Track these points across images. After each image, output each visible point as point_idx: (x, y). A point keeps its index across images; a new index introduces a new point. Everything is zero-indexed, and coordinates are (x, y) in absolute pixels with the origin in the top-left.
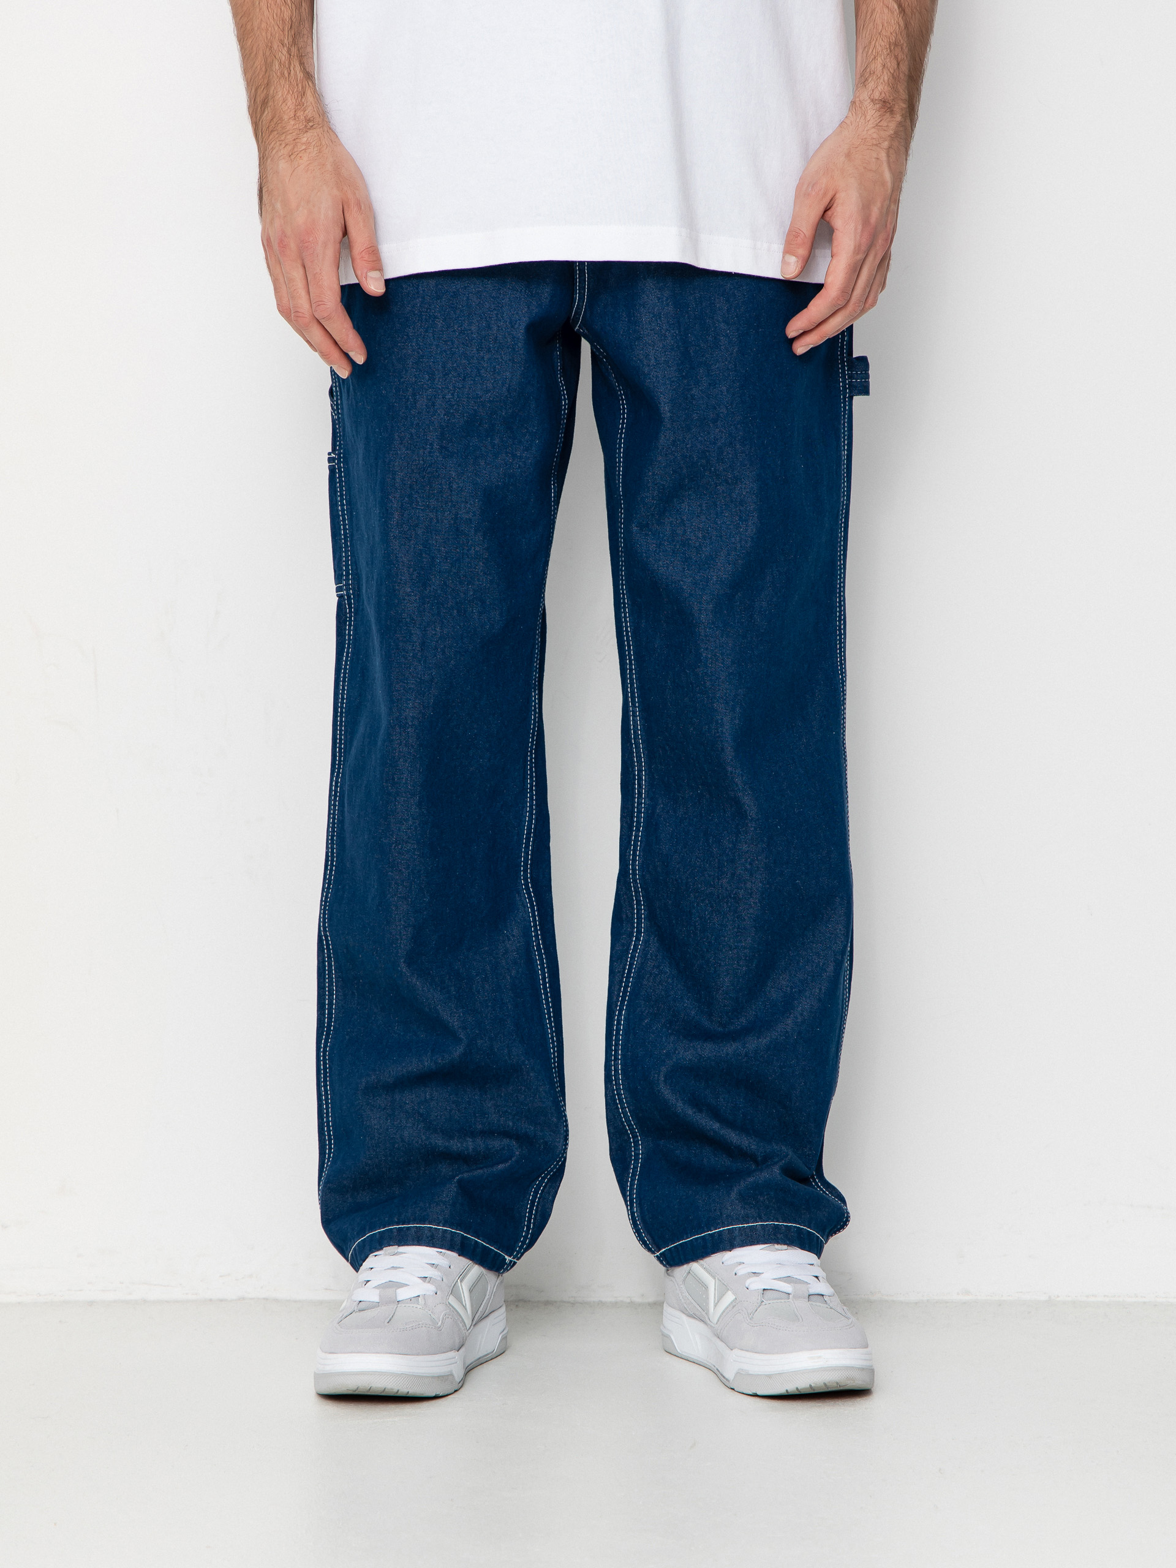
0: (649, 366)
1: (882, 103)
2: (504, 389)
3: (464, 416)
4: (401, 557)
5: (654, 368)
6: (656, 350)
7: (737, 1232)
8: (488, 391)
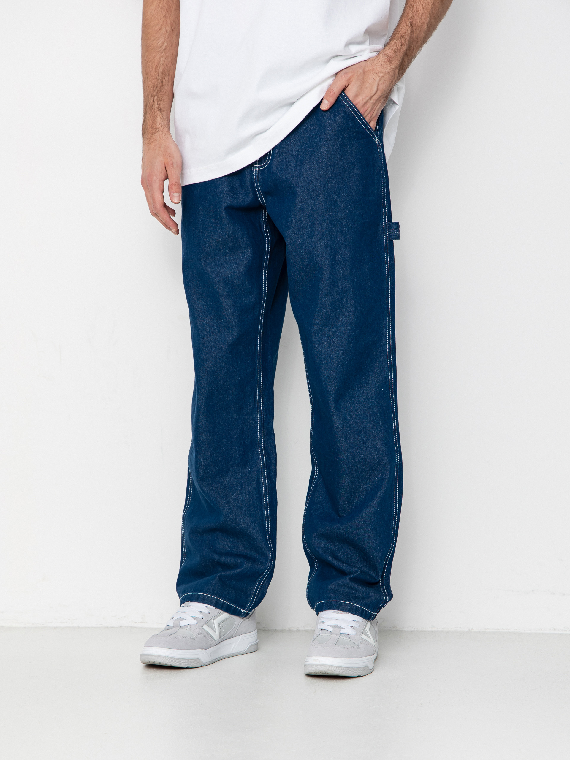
2: (226, 236)
3: (212, 248)
4: (195, 307)
7: (324, 604)
8: (220, 237)
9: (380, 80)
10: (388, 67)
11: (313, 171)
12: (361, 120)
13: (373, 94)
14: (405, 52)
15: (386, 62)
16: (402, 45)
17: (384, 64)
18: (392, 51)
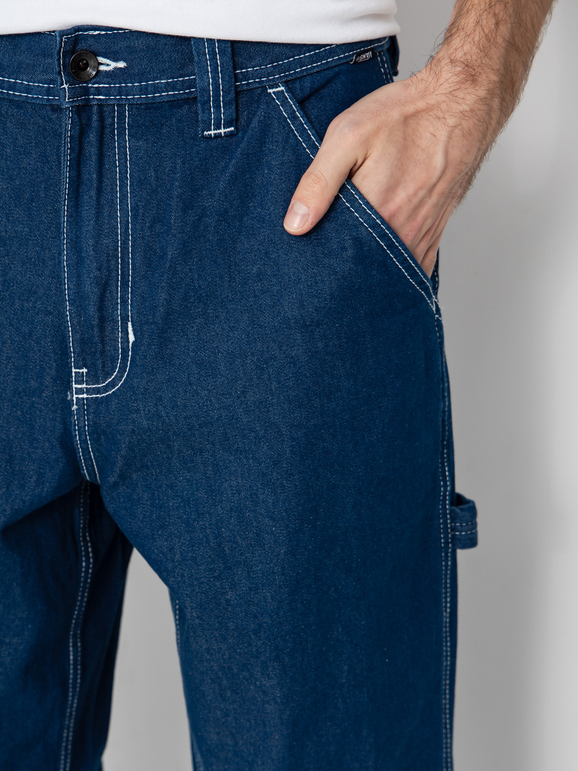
0: (173, 561)
1: (463, 66)
5: (179, 564)
6: (182, 543)
9: (450, 137)
10: (468, 97)
11: (268, 411)
12: (404, 261)
13: (434, 180)
14: (509, 43)
15: (464, 83)
16: (497, 24)
17: (458, 89)
18: (474, 48)
